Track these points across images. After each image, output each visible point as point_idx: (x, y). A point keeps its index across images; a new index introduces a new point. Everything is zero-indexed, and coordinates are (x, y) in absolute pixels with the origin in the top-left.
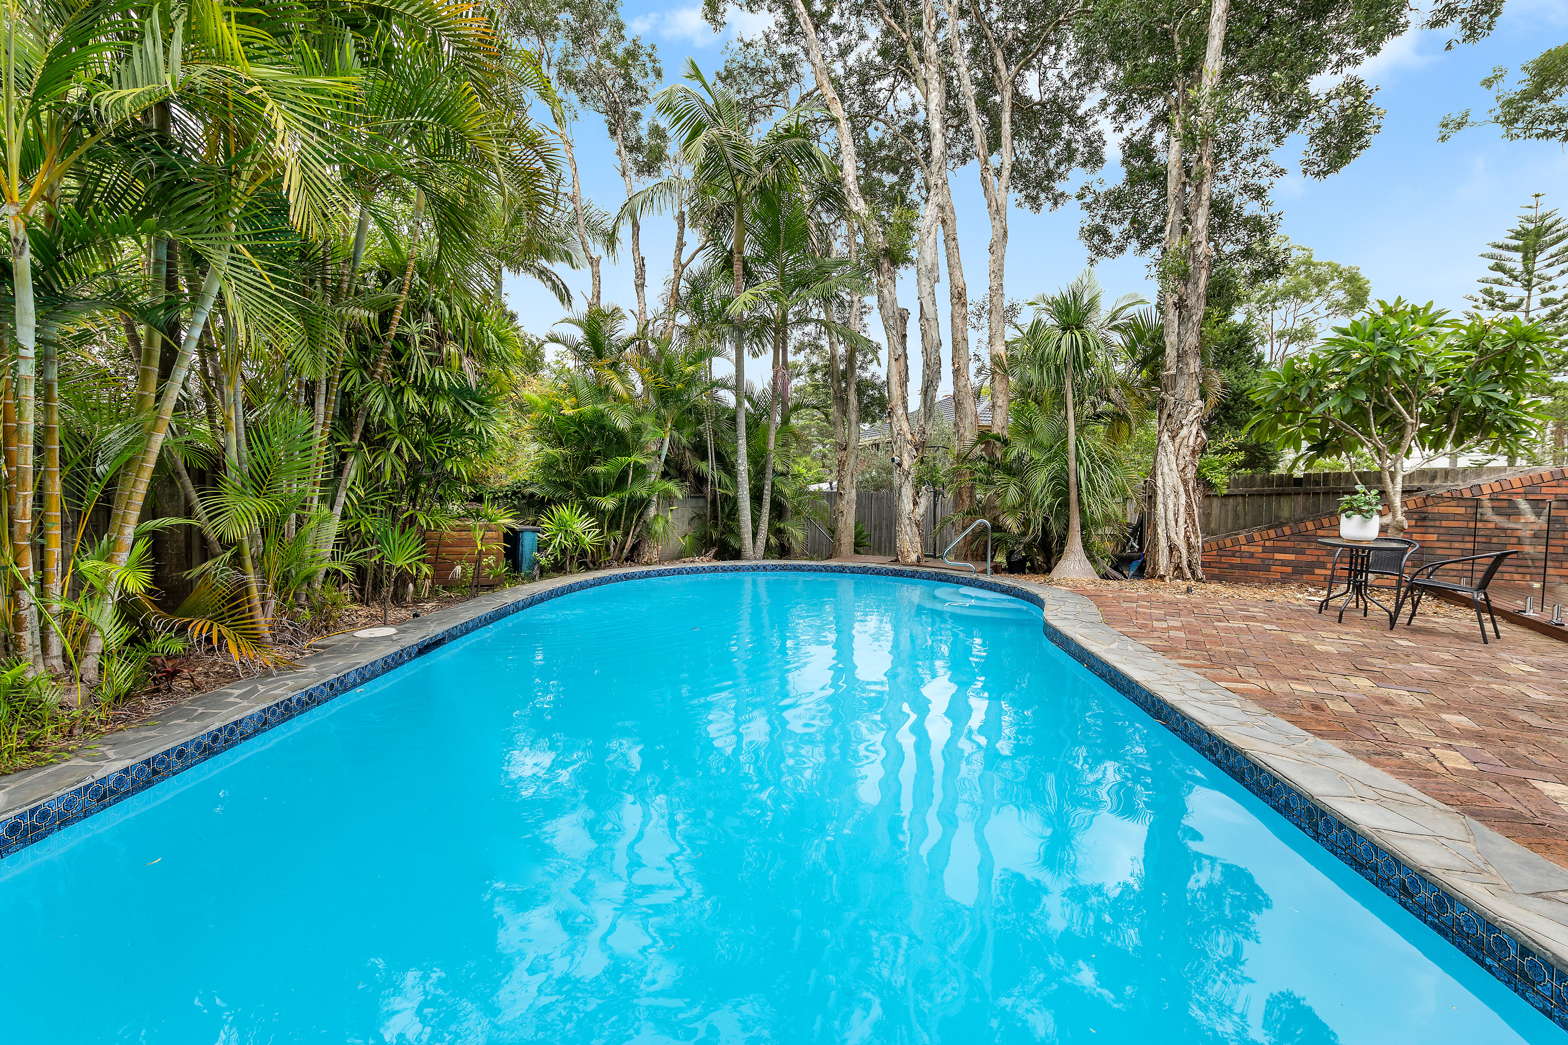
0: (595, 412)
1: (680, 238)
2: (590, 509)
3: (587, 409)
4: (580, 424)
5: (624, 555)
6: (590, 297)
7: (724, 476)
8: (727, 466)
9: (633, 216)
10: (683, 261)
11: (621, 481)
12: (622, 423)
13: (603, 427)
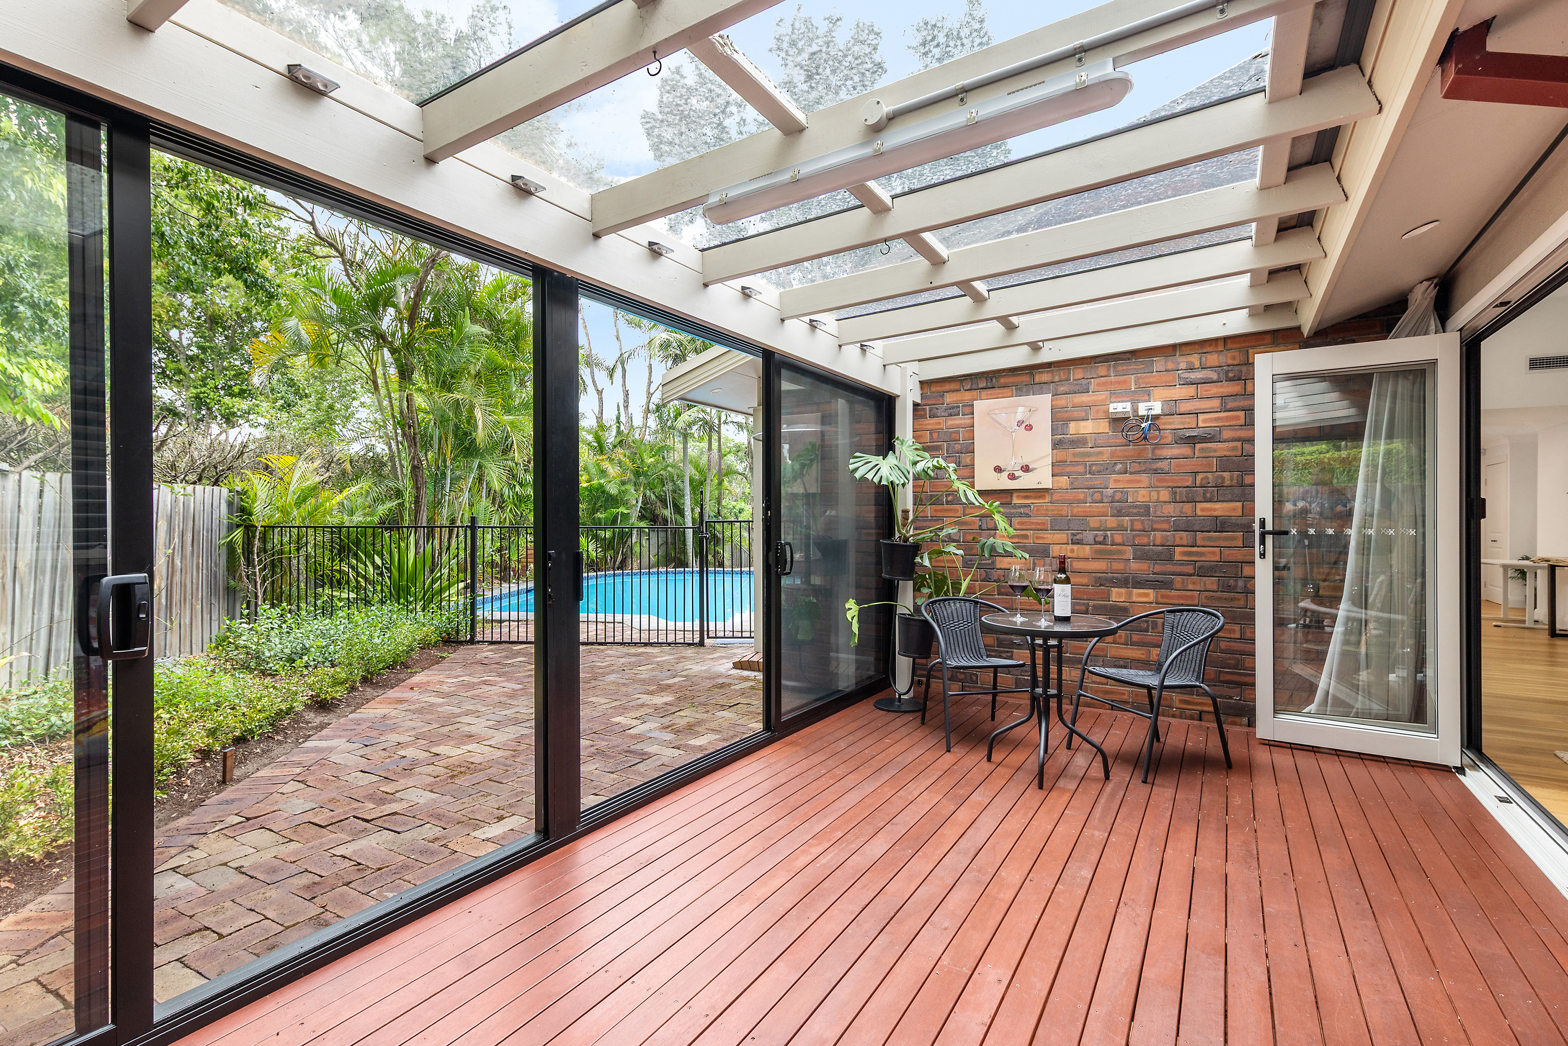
0: (600, 484)
1: (650, 379)
2: (596, 537)
3: (595, 482)
4: (590, 491)
5: (616, 566)
6: (597, 413)
7: (678, 517)
8: (679, 510)
9: (623, 364)
10: (652, 391)
11: (614, 521)
12: (613, 490)
13: (603, 492)
